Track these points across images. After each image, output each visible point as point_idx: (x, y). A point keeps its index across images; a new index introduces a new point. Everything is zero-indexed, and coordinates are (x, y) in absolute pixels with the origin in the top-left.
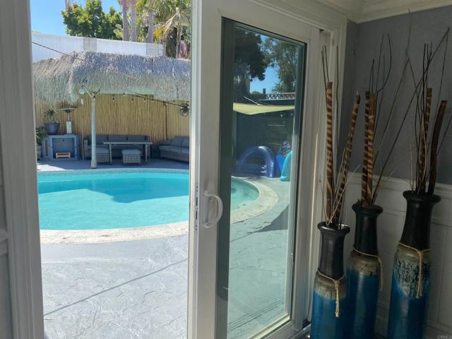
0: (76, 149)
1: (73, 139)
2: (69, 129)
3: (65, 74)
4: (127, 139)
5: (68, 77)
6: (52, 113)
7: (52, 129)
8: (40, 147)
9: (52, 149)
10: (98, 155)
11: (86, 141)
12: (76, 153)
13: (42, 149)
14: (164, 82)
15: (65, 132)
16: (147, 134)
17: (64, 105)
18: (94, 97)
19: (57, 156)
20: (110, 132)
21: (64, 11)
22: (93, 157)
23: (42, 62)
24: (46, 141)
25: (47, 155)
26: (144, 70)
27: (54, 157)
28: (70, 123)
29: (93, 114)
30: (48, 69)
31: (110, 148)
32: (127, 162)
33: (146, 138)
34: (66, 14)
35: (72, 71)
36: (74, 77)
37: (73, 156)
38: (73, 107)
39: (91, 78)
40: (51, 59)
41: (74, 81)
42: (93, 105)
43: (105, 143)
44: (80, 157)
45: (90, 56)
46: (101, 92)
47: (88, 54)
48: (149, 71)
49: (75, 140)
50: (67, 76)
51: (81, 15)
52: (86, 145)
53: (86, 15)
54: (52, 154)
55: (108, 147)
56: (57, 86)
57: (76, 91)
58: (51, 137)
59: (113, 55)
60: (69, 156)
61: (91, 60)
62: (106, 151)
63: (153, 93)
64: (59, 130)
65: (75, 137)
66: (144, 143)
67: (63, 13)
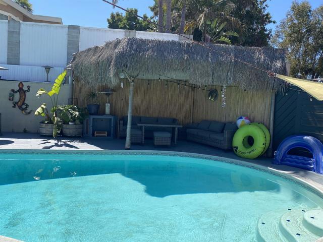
0: (112, 128)
1: (111, 119)
2: (108, 110)
3: (108, 59)
4: (157, 121)
5: (111, 62)
6: (94, 95)
7: (94, 110)
8: (81, 125)
9: (91, 128)
10: (132, 136)
11: (122, 122)
12: (112, 132)
13: (83, 128)
14: (200, 67)
15: (104, 113)
16: (175, 117)
17: (105, 89)
18: (133, 81)
19: (96, 134)
20: (142, 114)
21: (110, 18)
22: (128, 138)
23: (89, 50)
24: (87, 120)
25: (87, 133)
26: (181, 55)
27: (93, 135)
28: (109, 105)
29: (130, 97)
30: (93, 55)
31: (143, 130)
32: (158, 144)
33: (174, 121)
34: (111, 21)
35: (114, 56)
36: (116, 61)
37: (109, 135)
38: (113, 90)
39: (131, 63)
40: (97, 47)
41: (116, 65)
42: (131, 88)
43: (139, 125)
44: (115, 137)
45: (131, 41)
46: (139, 77)
47: (130, 40)
48: (186, 56)
49: (112, 120)
50: (109, 61)
51: (121, 22)
52: (121, 126)
53: (125, 21)
54: (91, 133)
55: (141, 128)
56: (100, 71)
57: (116, 75)
58: (92, 117)
59: (152, 41)
60: (106, 135)
61: (131, 47)
62: (139, 133)
63: (188, 78)
64: (100, 111)
65: (112, 118)
66: (174, 126)
67: (108, 20)
